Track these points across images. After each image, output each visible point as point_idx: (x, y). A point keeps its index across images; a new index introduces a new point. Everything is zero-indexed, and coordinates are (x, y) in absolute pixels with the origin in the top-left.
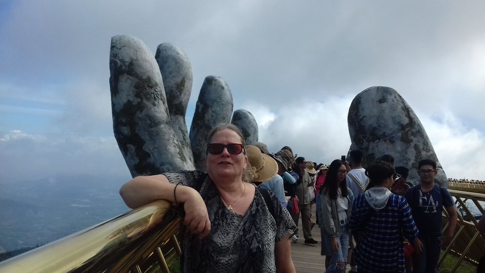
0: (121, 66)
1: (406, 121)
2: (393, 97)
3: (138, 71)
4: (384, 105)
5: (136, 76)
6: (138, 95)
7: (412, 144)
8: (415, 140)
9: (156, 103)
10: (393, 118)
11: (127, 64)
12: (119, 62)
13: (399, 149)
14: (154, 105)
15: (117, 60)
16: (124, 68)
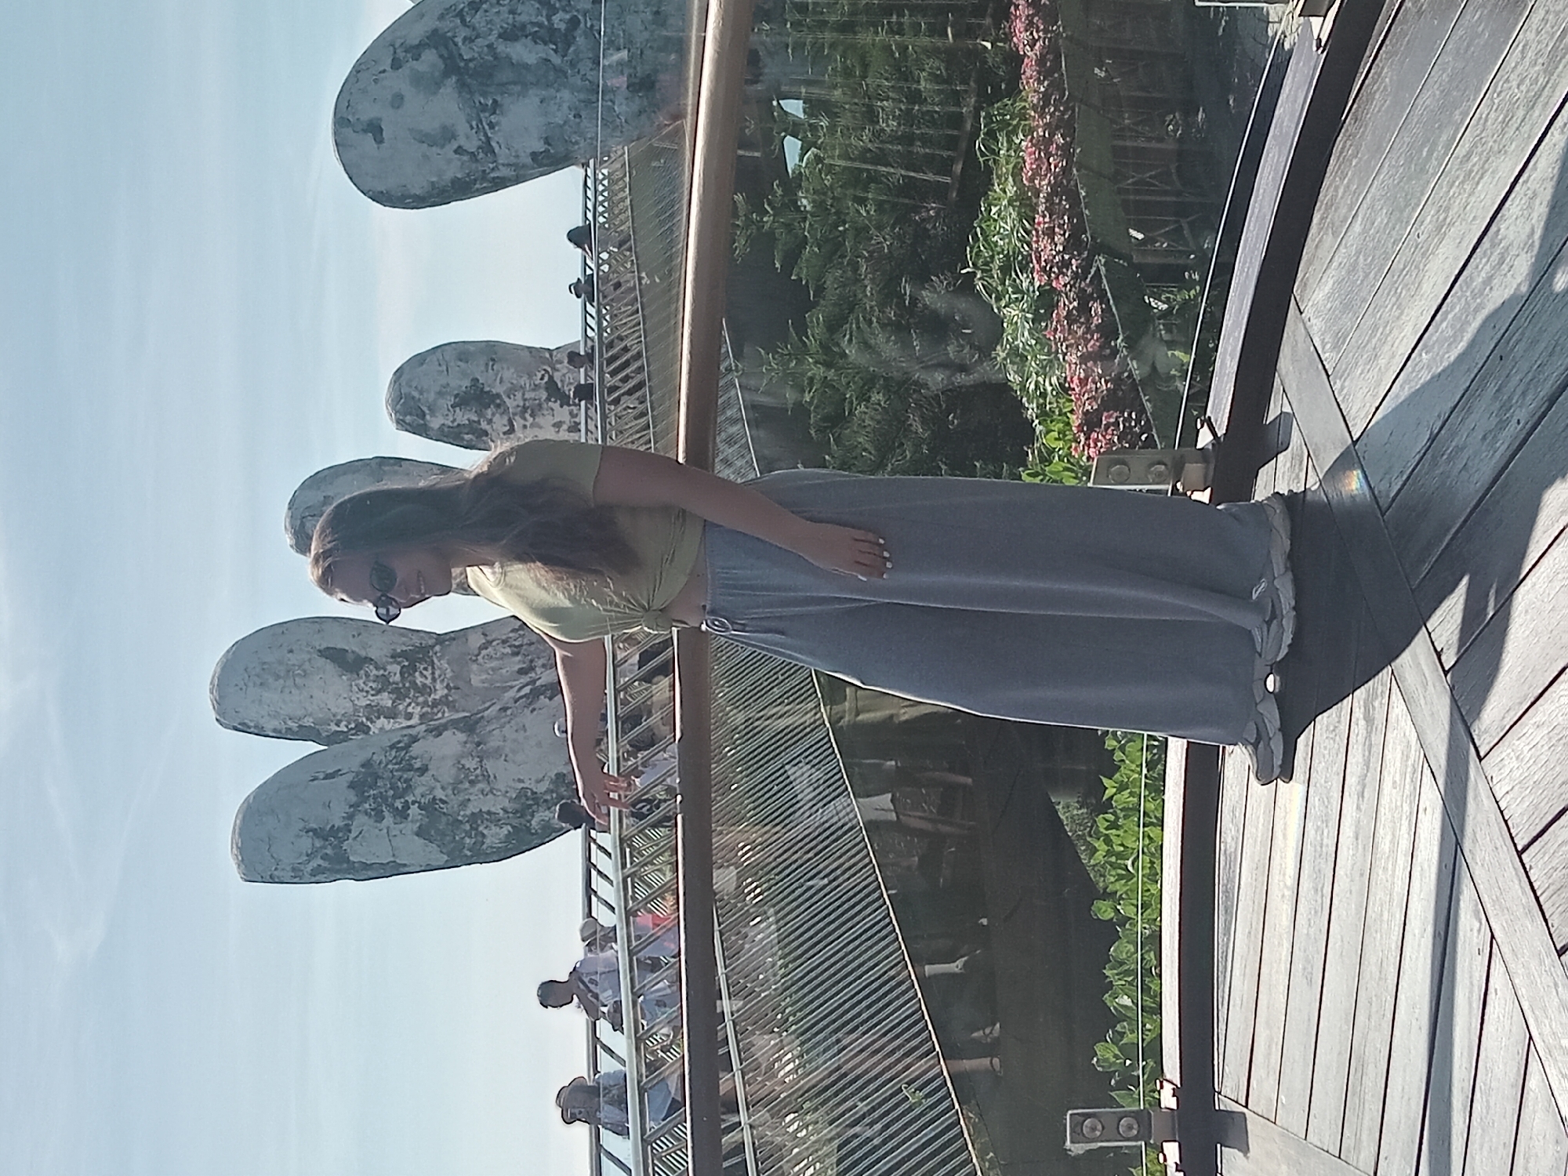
0: (325, 857)
1: (430, 56)
4: (388, 126)
5: (351, 817)
6: (402, 814)
7: (502, 48)
8: (487, 37)
9: (418, 764)
10: (429, 100)
11: (318, 843)
12: (314, 864)
13: (516, 90)
15: (309, 867)
16: (329, 851)
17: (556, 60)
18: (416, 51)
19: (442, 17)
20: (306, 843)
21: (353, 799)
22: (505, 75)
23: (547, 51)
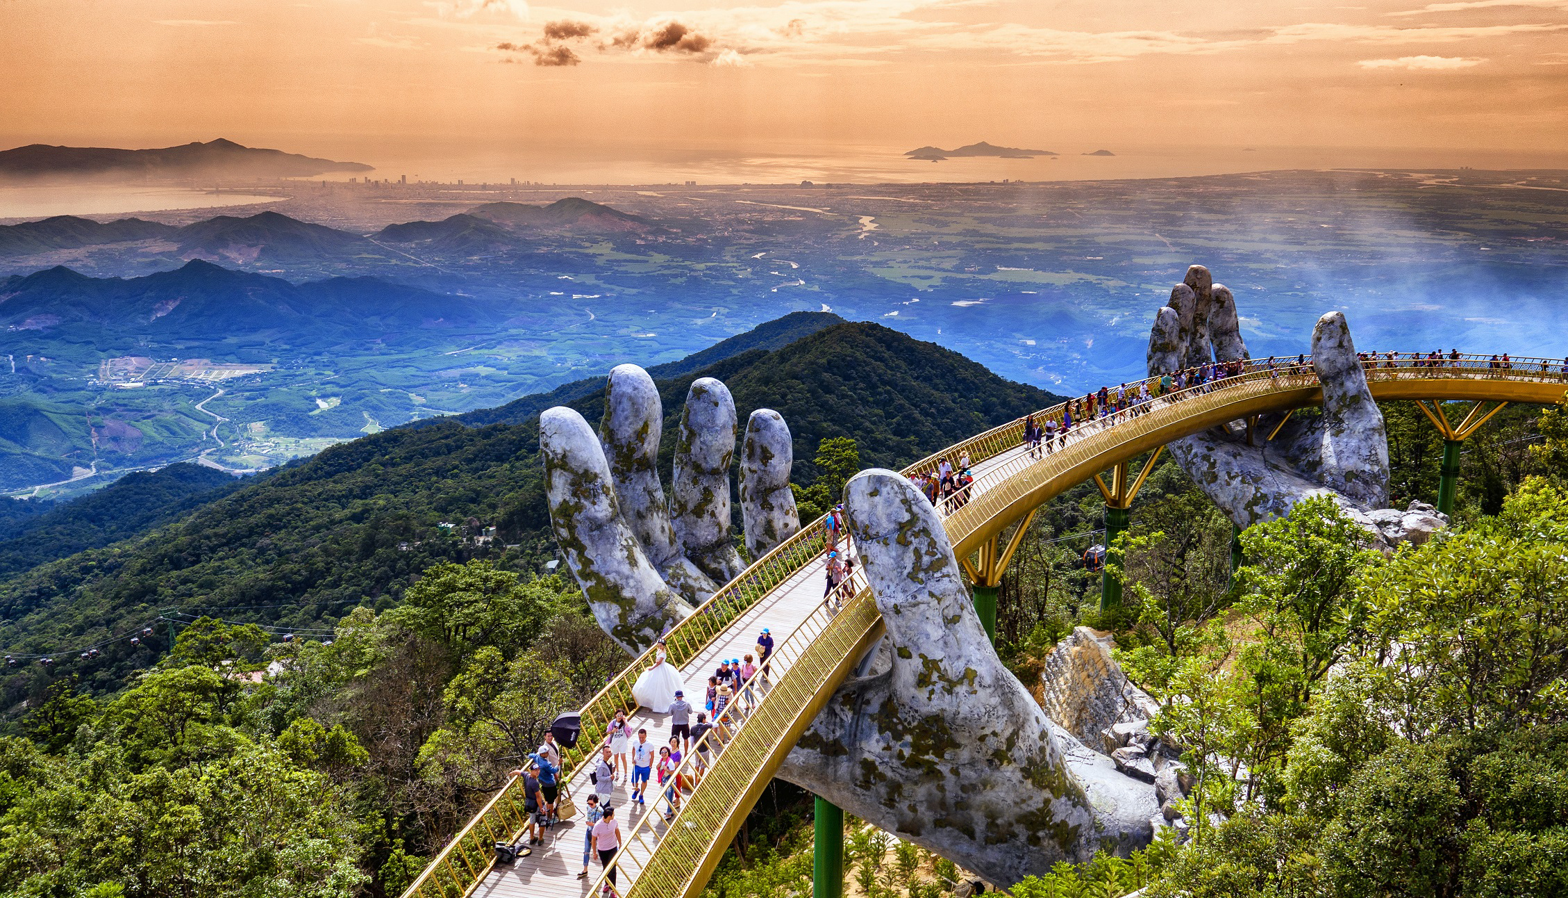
0: (554, 458)
1: (907, 516)
2: (889, 488)
3: (573, 464)
4: (877, 499)
5: (571, 471)
6: (574, 494)
7: (912, 548)
8: (915, 542)
9: (598, 499)
10: (889, 516)
11: (559, 456)
12: (551, 455)
13: (894, 554)
14: (594, 503)
15: (549, 451)
16: (556, 461)
17: (906, 572)
18: (909, 510)
19: (925, 521)
20: (559, 451)
21: (581, 471)
22: (900, 549)
23: (909, 569)
